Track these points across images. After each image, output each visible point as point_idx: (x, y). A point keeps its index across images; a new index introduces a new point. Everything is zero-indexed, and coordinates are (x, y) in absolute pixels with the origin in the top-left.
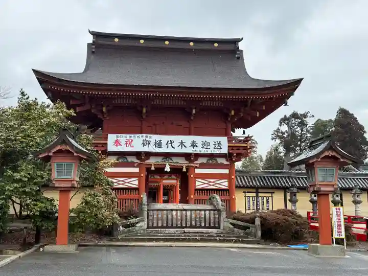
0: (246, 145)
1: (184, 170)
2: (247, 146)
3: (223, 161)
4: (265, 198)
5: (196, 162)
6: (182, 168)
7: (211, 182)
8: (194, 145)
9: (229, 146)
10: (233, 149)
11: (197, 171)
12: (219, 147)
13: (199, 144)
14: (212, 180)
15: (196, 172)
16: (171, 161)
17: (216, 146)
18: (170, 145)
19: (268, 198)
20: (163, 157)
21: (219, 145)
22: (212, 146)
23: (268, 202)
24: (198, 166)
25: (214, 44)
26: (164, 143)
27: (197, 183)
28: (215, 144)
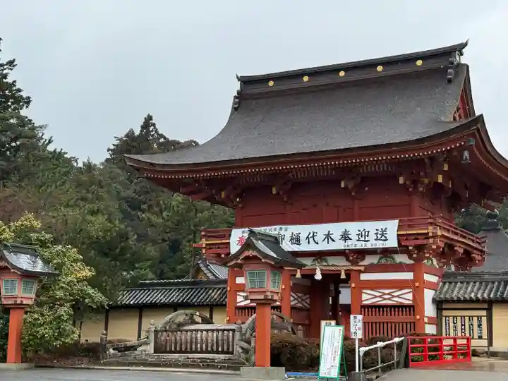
0: (426, 231)
1: (343, 276)
2: (428, 233)
3: (402, 259)
4: (475, 319)
5: (361, 263)
6: (340, 275)
7: (385, 294)
8: (345, 237)
9: (398, 235)
10: (407, 239)
11: (364, 277)
12: (383, 238)
13: (354, 235)
14: (387, 291)
15: (361, 279)
16: (325, 264)
17: (379, 236)
18: (311, 240)
19: (479, 318)
20: (313, 258)
21: (382, 235)
22: (372, 237)
23: (479, 326)
24: (362, 268)
25: (416, 61)
26: (303, 237)
27: (364, 297)
28: (377, 234)
